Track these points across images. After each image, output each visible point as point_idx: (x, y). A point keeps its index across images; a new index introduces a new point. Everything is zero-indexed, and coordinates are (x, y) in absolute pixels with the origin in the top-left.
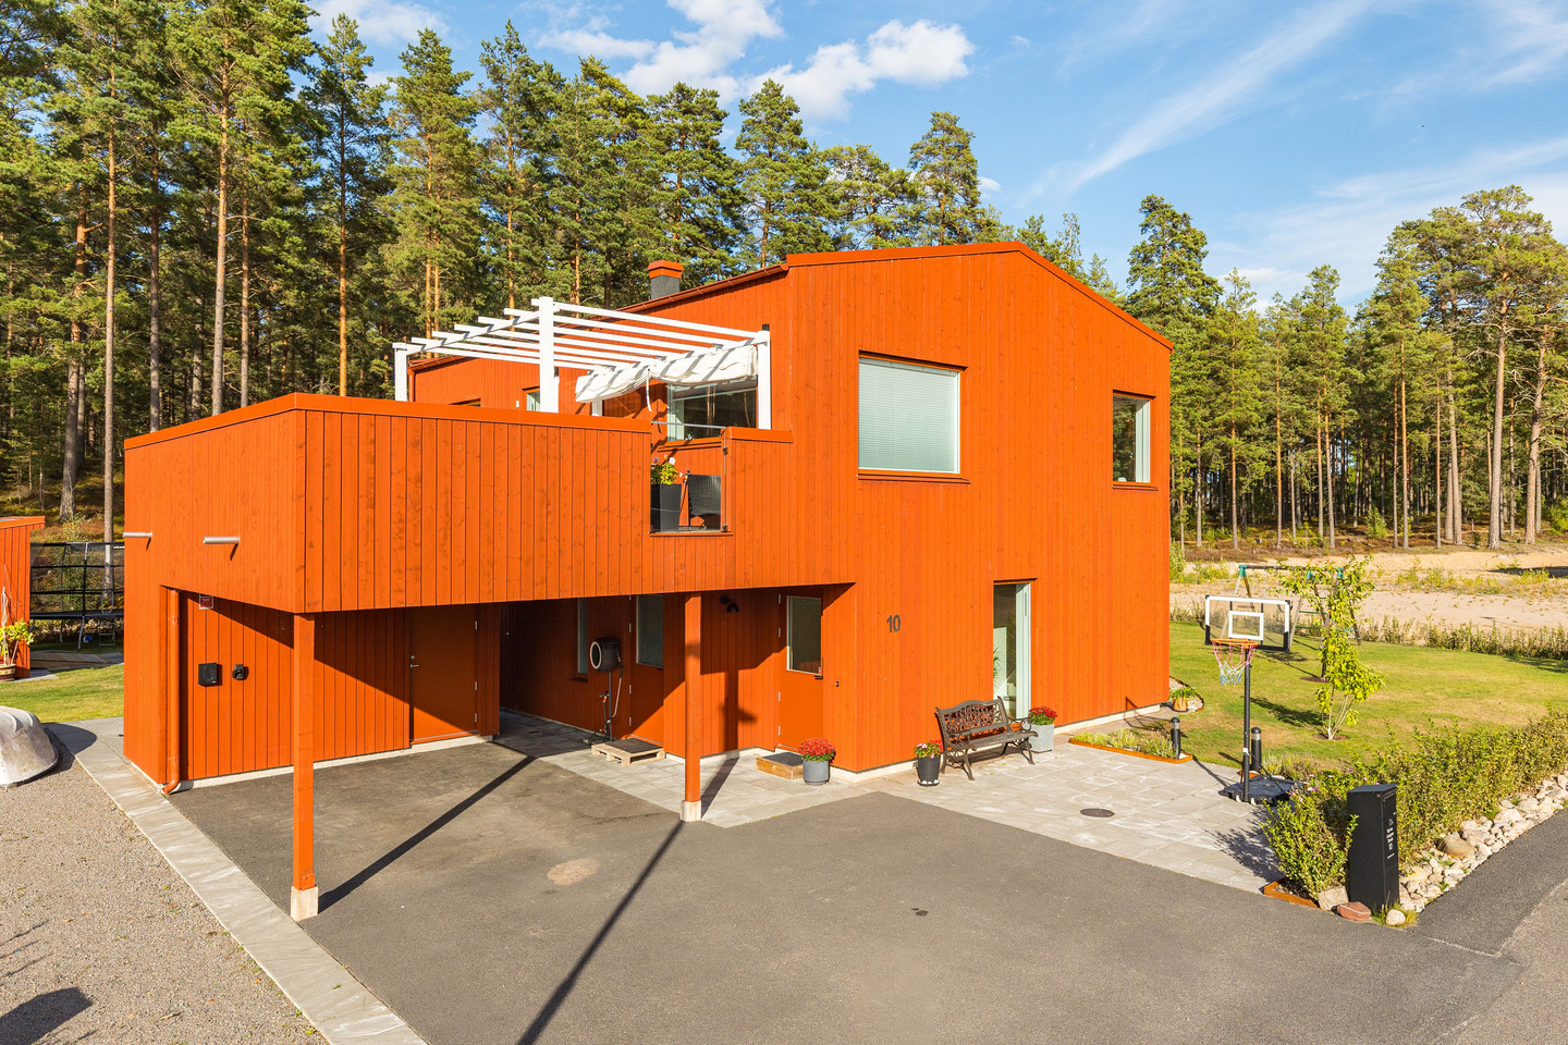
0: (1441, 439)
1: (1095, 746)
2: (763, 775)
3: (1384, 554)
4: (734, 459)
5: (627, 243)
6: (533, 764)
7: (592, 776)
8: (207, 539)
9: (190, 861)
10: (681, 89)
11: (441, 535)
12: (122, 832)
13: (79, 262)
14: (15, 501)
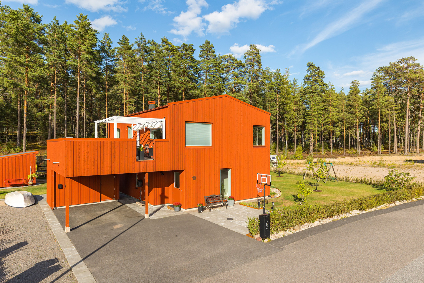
0: (391, 125)
1: (244, 205)
2: (168, 209)
3: (373, 156)
4: (155, 145)
5: (171, 82)
6: (123, 206)
7: (133, 209)
8: (53, 163)
9: (52, 222)
10: (184, 45)
11: (93, 163)
12: (42, 216)
13: (51, 91)
14: (39, 144)
